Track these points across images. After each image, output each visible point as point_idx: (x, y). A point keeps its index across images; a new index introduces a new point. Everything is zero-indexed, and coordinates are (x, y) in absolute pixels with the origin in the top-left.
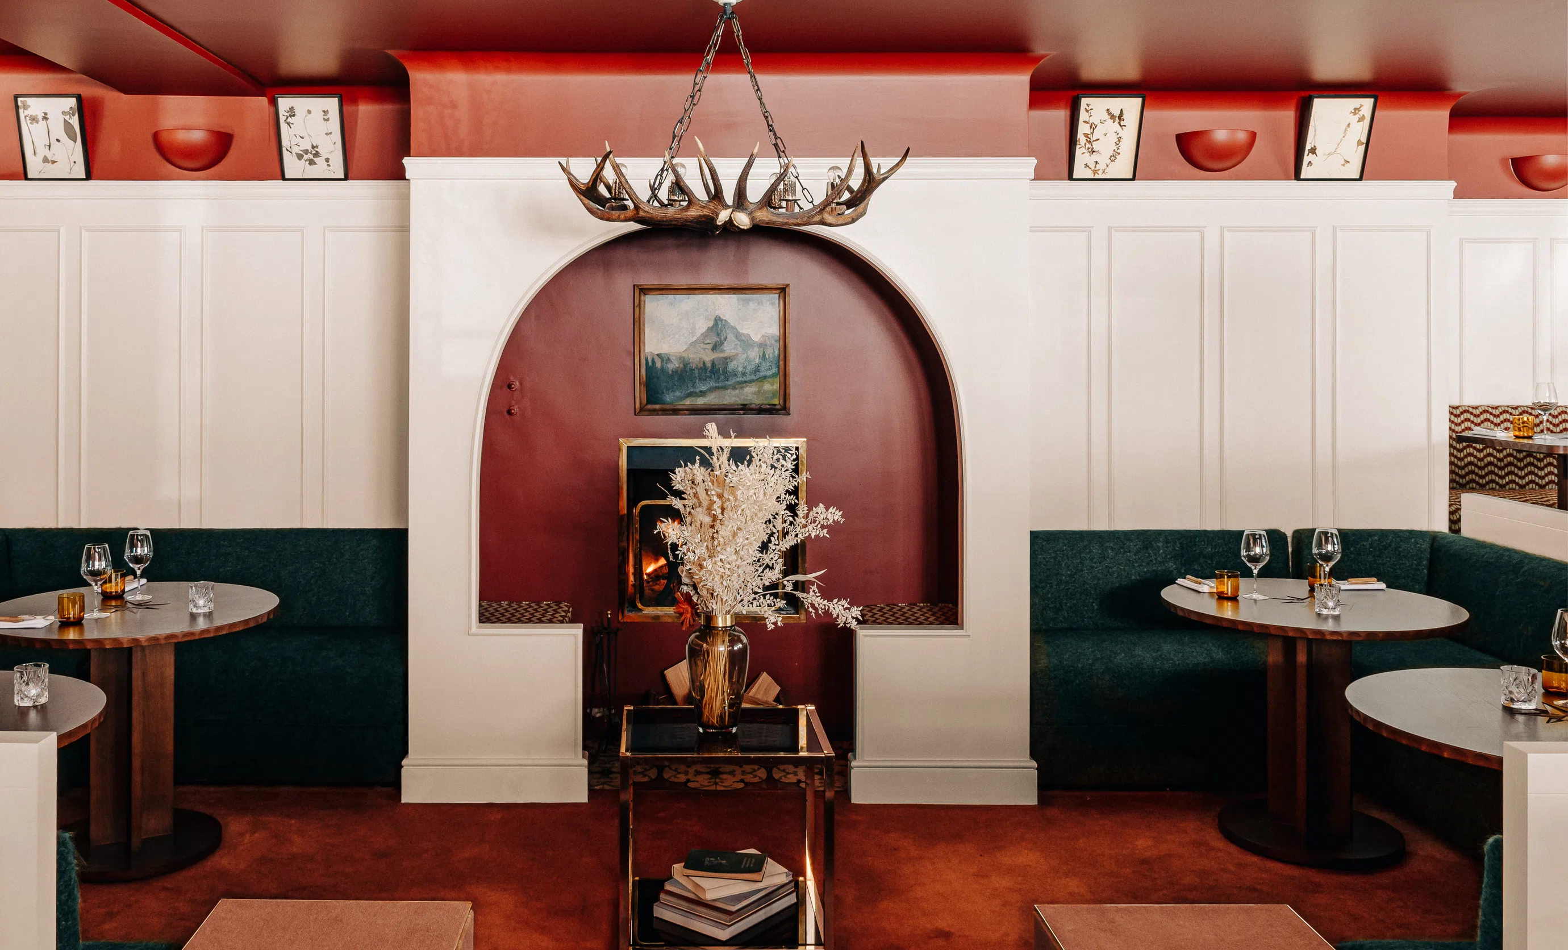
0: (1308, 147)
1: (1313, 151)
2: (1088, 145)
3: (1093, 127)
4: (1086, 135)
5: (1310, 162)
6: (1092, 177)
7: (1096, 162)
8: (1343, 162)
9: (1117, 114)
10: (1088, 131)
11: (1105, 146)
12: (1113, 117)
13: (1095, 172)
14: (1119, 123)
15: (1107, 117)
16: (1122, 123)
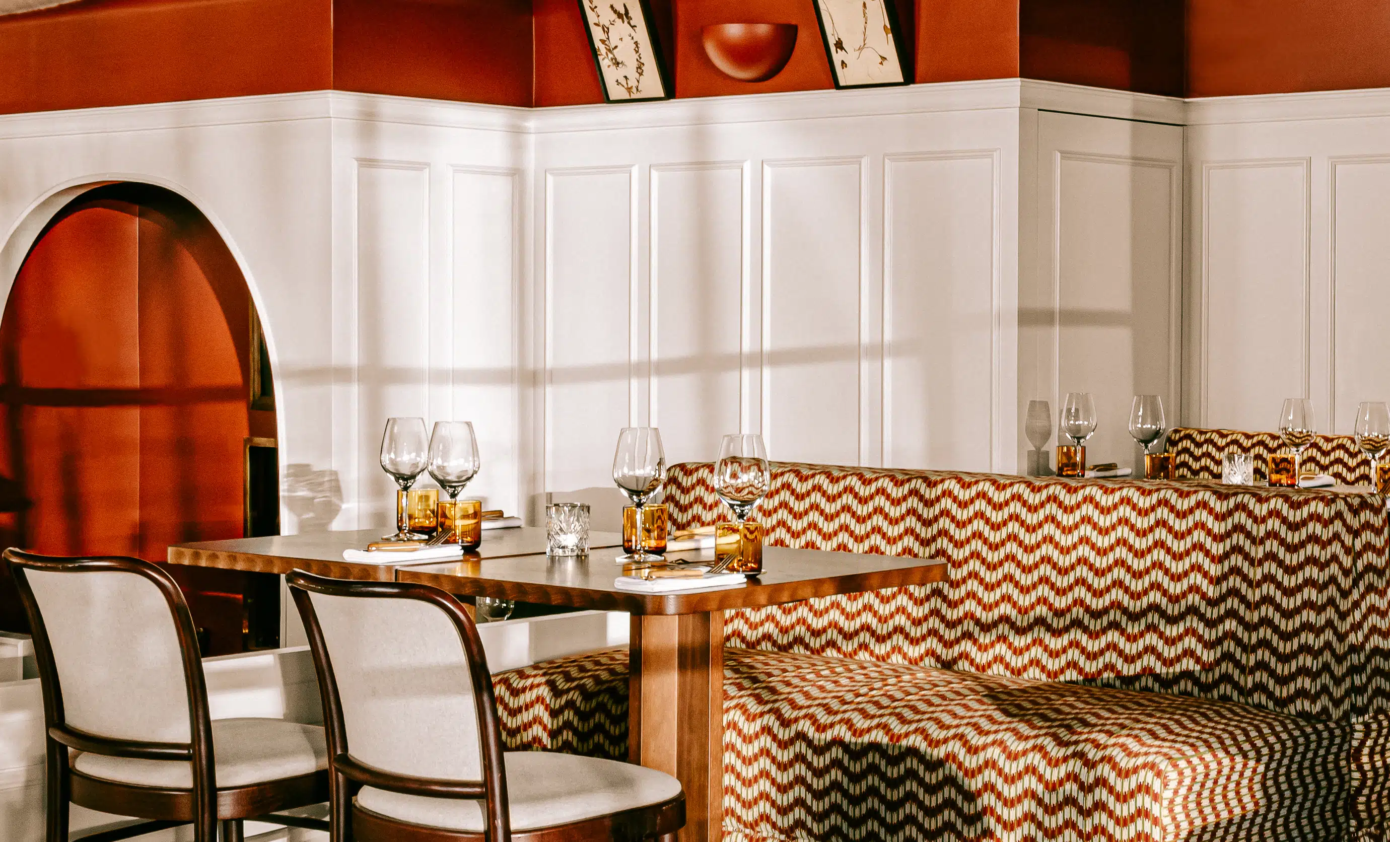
0: (832, 42)
1: (839, 45)
2: (610, 56)
3: (606, 30)
4: (603, 42)
5: (843, 62)
6: (627, 97)
7: (626, 77)
8: (880, 60)
9: (623, 11)
10: (604, 37)
11: (625, 53)
12: (620, 16)
13: (629, 90)
14: (629, 23)
15: (615, 16)
16: (632, 23)
